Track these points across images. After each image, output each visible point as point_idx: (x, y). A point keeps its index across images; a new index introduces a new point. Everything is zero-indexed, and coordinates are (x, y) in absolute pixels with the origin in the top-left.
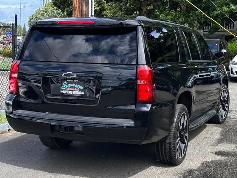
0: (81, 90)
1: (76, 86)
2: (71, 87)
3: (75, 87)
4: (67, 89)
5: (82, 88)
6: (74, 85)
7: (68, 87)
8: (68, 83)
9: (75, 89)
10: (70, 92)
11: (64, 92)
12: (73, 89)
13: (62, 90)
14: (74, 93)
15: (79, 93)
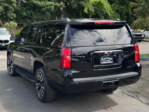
0: (111, 61)
1: (109, 58)
2: (106, 60)
3: (107, 59)
4: (104, 61)
5: (112, 59)
6: (107, 58)
7: (104, 60)
8: (104, 57)
9: (108, 60)
10: (106, 63)
11: (103, 63)
12: (107, 61)
13: (102, 62)
14: (108, 62)
15: (111, 62)
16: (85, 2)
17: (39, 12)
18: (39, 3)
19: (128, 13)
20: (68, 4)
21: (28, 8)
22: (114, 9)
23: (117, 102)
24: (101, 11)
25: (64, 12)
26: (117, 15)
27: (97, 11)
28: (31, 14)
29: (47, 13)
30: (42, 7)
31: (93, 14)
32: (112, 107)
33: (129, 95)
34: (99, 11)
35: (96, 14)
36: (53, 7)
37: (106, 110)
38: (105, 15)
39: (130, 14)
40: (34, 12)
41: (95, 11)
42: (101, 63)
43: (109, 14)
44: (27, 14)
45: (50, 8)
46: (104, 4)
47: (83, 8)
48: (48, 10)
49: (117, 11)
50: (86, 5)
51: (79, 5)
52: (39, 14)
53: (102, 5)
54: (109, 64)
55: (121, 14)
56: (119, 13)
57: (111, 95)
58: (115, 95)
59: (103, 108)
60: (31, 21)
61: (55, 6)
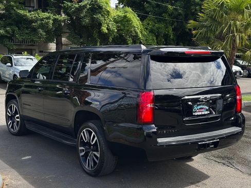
0: (207, 110)
1: (204, 107)
2: (200, 109)
3: (202, 108)
4: (197, 111)
5: (207, 108)
6: (202, 107)
7: (198, 109)
8: (198, 105)
10: (200, 113)
11: (196, 114)
12: (202, 110)
13: (195, 112)
14: (203, 113)
15: (206, 113)
16: (102, 15)
17: (27, 28)
18: (28, 14)
19: (167, 34)
20: (74, 18)
21: (9, 21)
22: (147, 29)
23: (206, 173)
24: (128, 30)
25: (68, 31)
26: (151, 37)
27: (121, 30)
28: (13, 32)
29: (41, 31)
30: (32, 21)
31: (114, 35)
32: (203, 180)
33: (219, 163)
34: (125, 31)
35: (119, 34)
36: (51, 22)
37: (197, 186)
38: (133, 36)
39: (170, 36)
40: (19, 29)
41: (118, 30)
42: (194, 114)
43: (140, 35)
44: (6, 31)
45: (47, 23)
46: (132, 19)
47: (100, 25)
48: (43, 26)
49: (151, 31)
50: (105, 20)
51: (93, 19)
52: (27, 33)
53: (130, 21)
54: (205, 115)
55: (157, 37)
56: (155, 34)
57: (191, 162)
58: (198, 162)
59: (192, 183)
60: (12, 44)
61: (55, 20)
